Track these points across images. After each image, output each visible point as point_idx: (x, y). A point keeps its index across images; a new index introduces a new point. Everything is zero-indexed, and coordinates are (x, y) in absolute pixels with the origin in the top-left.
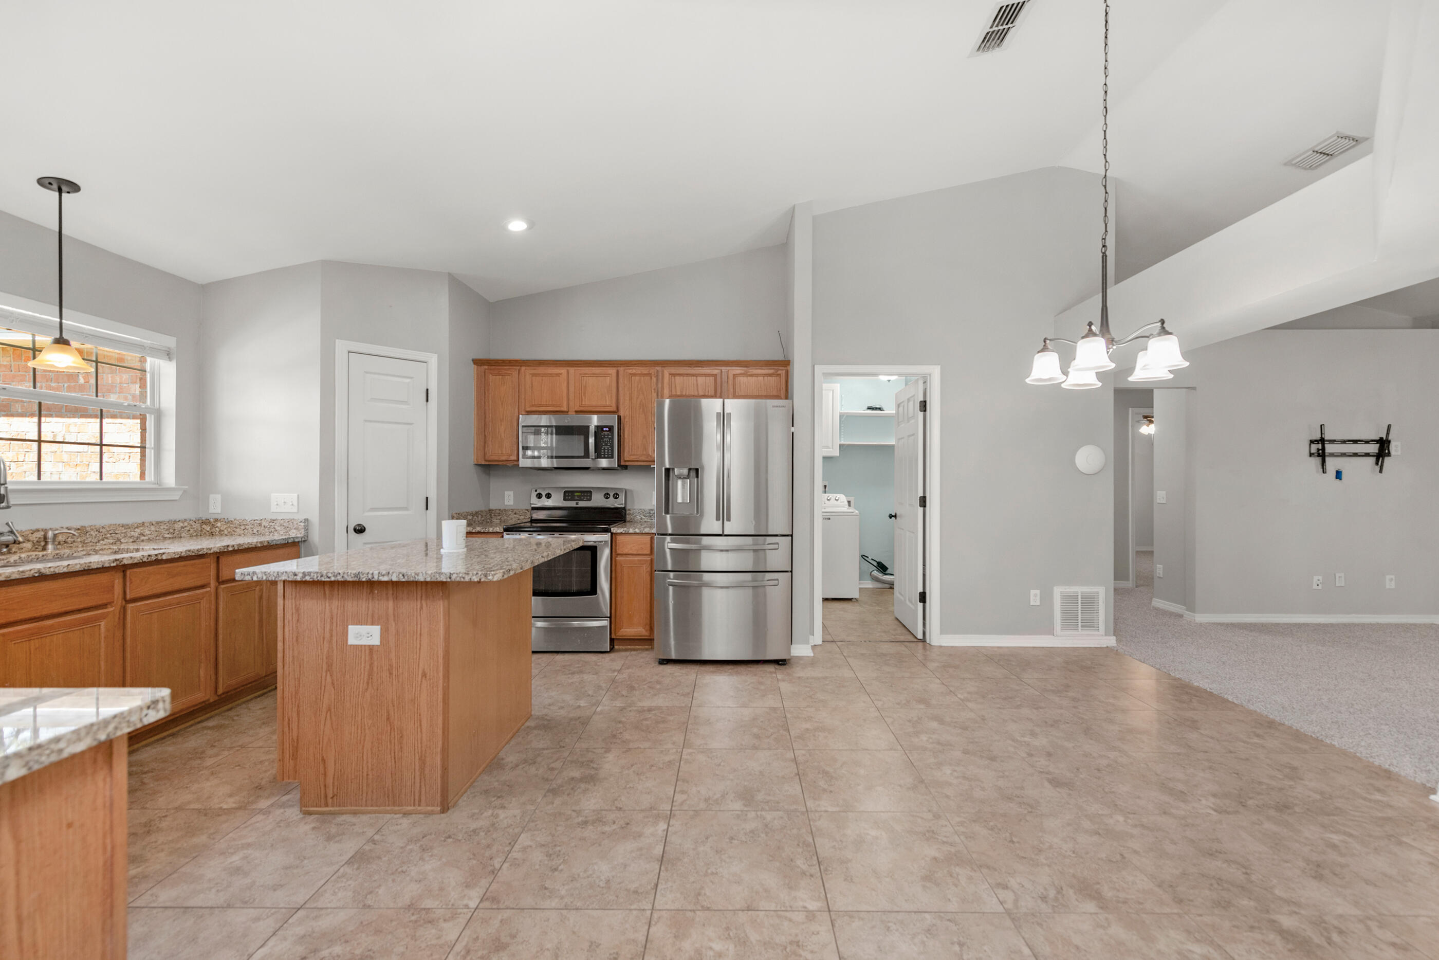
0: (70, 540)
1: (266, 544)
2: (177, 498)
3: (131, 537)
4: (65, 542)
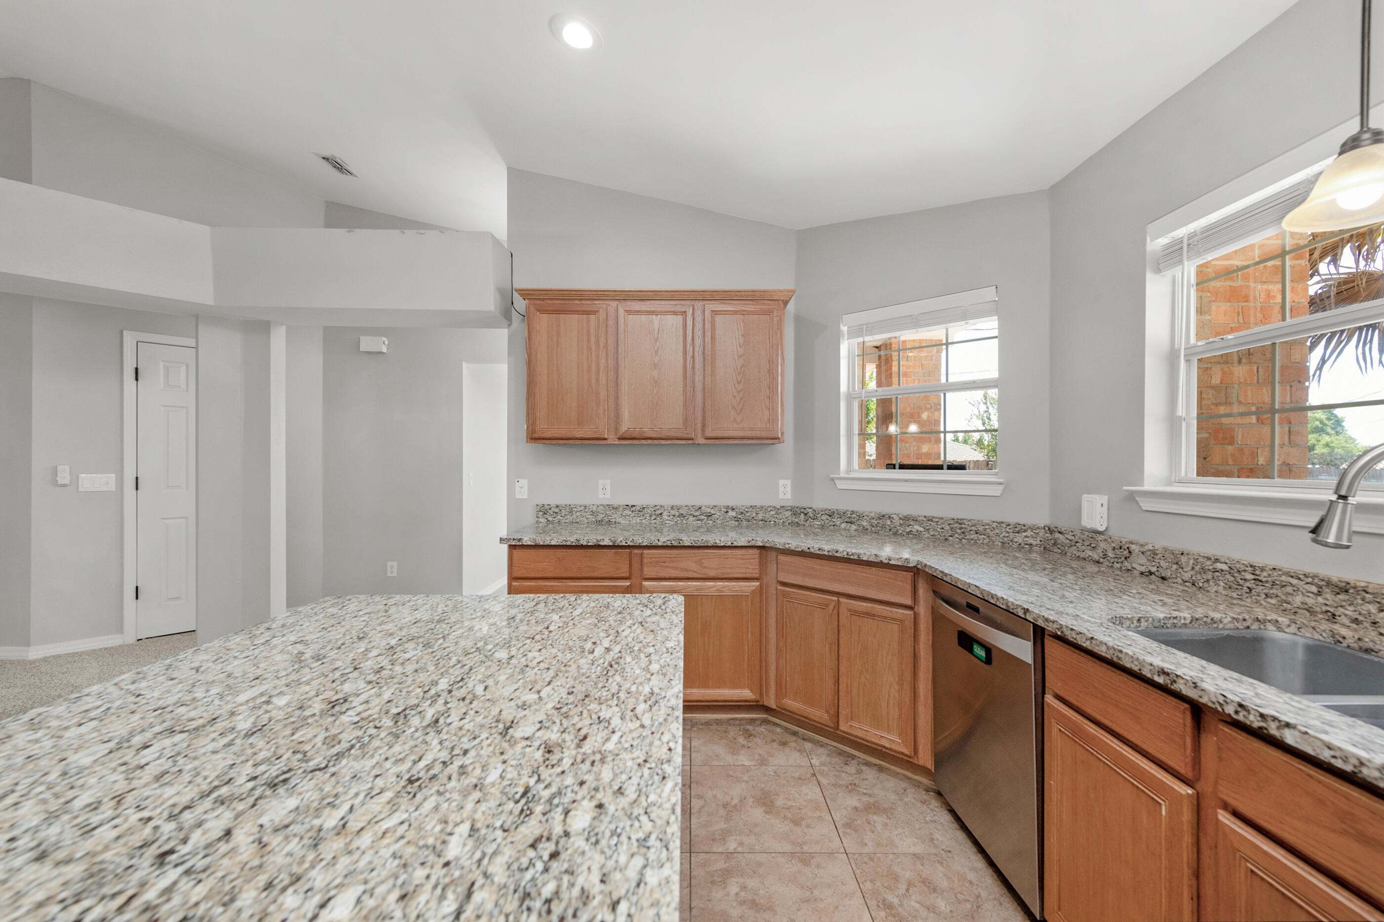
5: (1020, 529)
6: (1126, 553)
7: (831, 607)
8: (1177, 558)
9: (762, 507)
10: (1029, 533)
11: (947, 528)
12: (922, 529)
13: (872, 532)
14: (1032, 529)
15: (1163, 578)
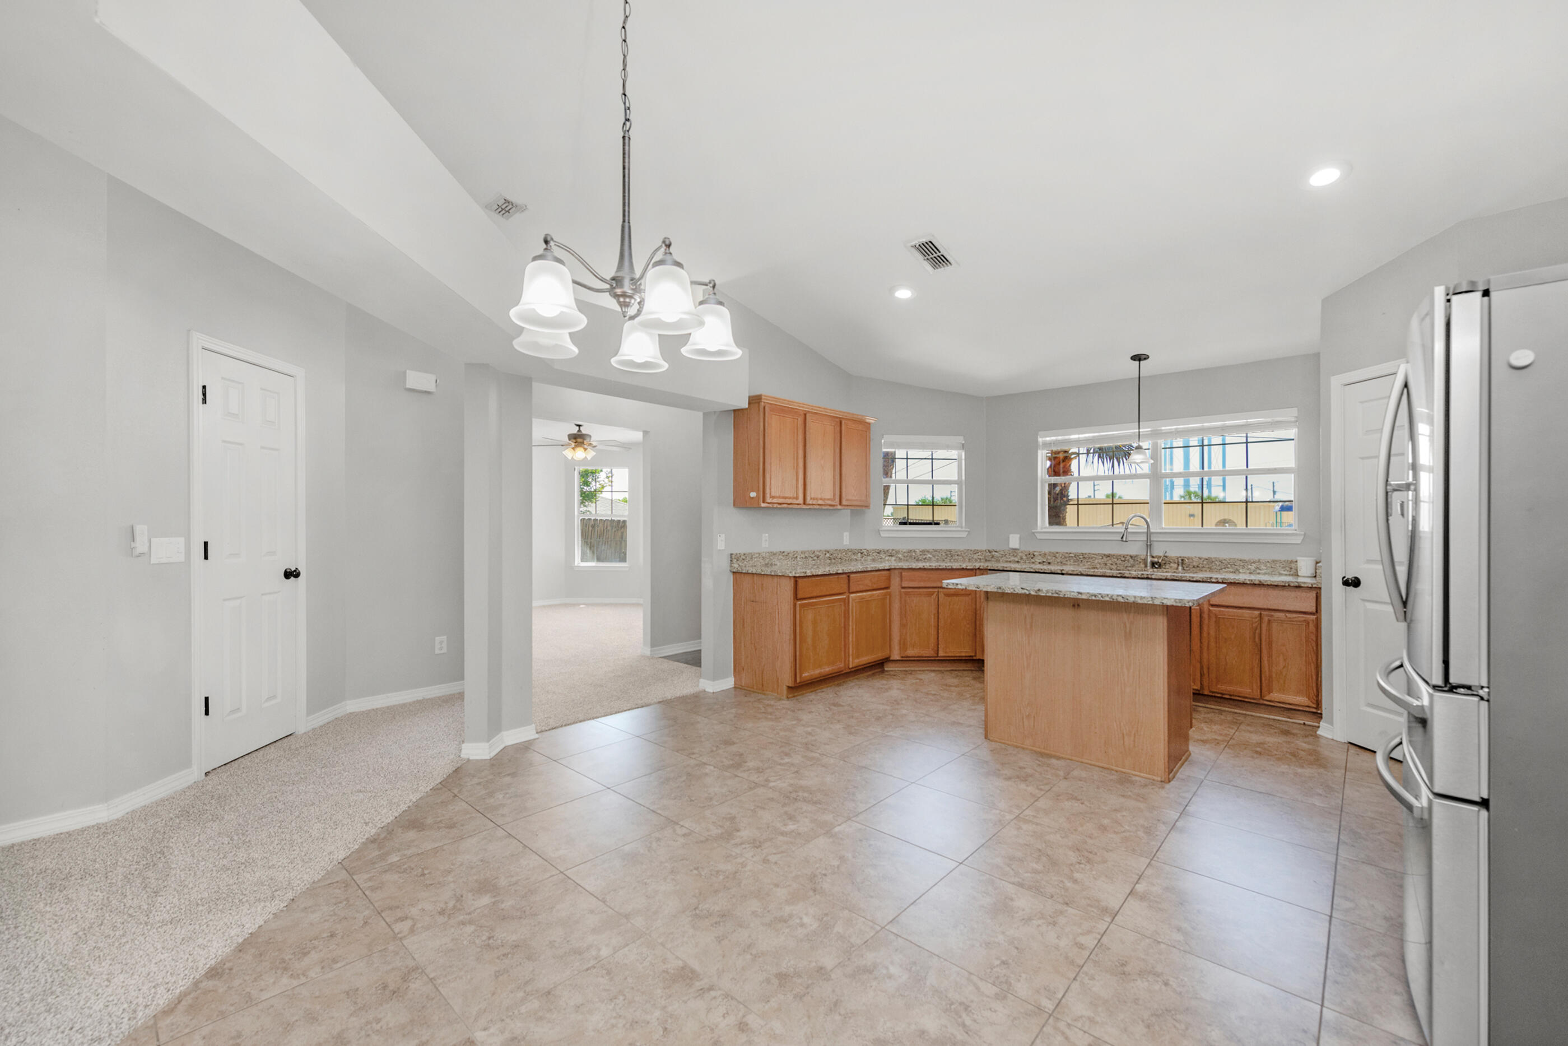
0: (1201, 565)
1: (1257, 582)
2: (1299, 542)
3: (1248, 569)
4: (1198, 567)
5: (976, 552)
6: (1032, 556)
7: (935, 595)
8: (1055, 555)
9: (840, 550)
10: (980, 554)
11: (944, 554)
12: (931, 556)
13: (904, 560)
14: (981, 552)
15: (1049, 563)
